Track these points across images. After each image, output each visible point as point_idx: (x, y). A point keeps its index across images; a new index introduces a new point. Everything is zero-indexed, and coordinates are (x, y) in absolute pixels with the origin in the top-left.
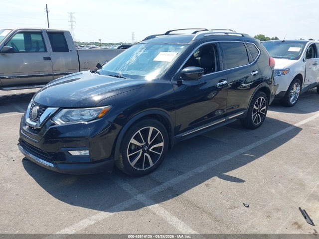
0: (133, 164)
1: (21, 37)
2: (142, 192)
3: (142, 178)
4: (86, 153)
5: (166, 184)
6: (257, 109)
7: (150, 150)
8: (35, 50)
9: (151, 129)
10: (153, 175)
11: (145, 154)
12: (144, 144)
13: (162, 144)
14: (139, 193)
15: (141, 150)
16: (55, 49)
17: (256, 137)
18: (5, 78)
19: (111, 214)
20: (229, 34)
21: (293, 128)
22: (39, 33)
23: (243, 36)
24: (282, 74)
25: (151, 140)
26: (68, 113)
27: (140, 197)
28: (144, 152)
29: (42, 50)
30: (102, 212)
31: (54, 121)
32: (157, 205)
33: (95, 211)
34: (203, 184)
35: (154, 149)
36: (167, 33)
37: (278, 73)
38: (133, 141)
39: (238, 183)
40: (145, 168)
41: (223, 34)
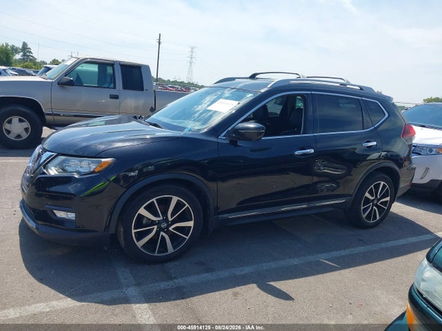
0: (140, 244)
1: (95, 68)
2: (138, 285)
3: (152, 266)
4: (71, 216)
5: (179, 281)
6: (371, 198)
7: (171, 229)
8: (106, 86)
9: (175, 199)
10: (170, 265)
11: (162, 233)
12: (161, 218)
13: (191, 224)
14: (134, 285)
15: (156, 227)
16: (127, 86)
17: (360, 240)
18: (59, 115)
19: (79, 304)
20: (348, 86)
21: (432, 237)
22: (112, 64)
23: (361, 89)
24: (438, 153)
25: (172, 215)
26: (64, 161)
27: (131, 291)
28: (160, 229)
29: (112, 86)
30: (69, 299)
31: (47, 170)
32: (146, 305)
33: (61, 295)
34: (229, 292)
35: (176, 229)
36: (253, 77)
37: (431, 151)
38: (142, 211)
39: (283, 301)
40: (159, 252)
41: (338, 85)
